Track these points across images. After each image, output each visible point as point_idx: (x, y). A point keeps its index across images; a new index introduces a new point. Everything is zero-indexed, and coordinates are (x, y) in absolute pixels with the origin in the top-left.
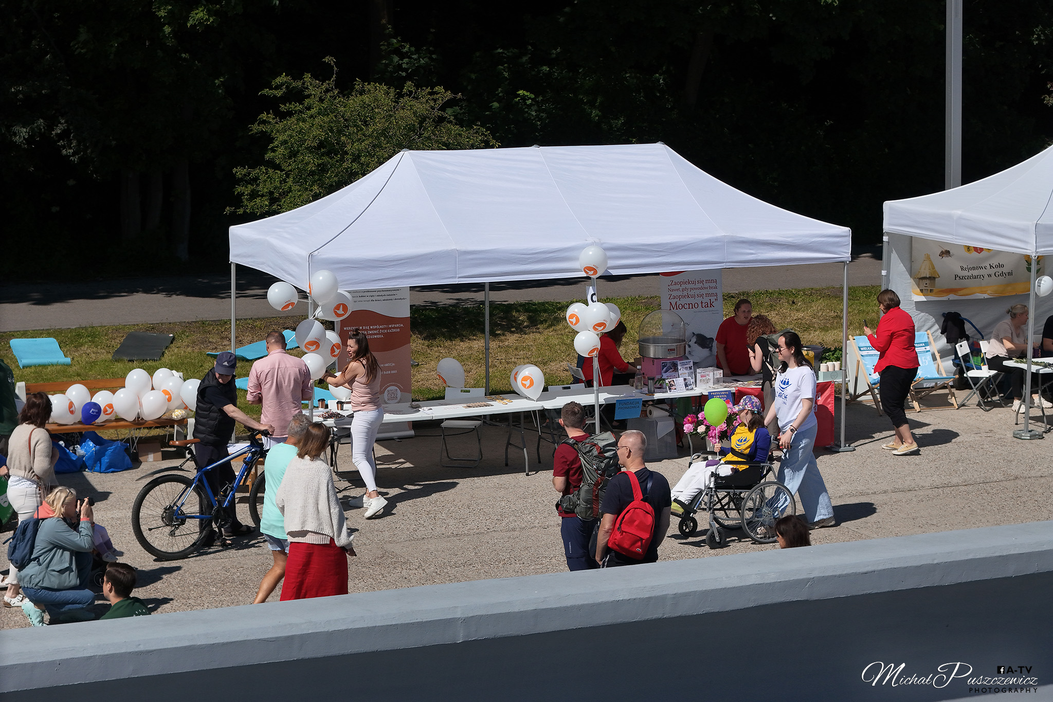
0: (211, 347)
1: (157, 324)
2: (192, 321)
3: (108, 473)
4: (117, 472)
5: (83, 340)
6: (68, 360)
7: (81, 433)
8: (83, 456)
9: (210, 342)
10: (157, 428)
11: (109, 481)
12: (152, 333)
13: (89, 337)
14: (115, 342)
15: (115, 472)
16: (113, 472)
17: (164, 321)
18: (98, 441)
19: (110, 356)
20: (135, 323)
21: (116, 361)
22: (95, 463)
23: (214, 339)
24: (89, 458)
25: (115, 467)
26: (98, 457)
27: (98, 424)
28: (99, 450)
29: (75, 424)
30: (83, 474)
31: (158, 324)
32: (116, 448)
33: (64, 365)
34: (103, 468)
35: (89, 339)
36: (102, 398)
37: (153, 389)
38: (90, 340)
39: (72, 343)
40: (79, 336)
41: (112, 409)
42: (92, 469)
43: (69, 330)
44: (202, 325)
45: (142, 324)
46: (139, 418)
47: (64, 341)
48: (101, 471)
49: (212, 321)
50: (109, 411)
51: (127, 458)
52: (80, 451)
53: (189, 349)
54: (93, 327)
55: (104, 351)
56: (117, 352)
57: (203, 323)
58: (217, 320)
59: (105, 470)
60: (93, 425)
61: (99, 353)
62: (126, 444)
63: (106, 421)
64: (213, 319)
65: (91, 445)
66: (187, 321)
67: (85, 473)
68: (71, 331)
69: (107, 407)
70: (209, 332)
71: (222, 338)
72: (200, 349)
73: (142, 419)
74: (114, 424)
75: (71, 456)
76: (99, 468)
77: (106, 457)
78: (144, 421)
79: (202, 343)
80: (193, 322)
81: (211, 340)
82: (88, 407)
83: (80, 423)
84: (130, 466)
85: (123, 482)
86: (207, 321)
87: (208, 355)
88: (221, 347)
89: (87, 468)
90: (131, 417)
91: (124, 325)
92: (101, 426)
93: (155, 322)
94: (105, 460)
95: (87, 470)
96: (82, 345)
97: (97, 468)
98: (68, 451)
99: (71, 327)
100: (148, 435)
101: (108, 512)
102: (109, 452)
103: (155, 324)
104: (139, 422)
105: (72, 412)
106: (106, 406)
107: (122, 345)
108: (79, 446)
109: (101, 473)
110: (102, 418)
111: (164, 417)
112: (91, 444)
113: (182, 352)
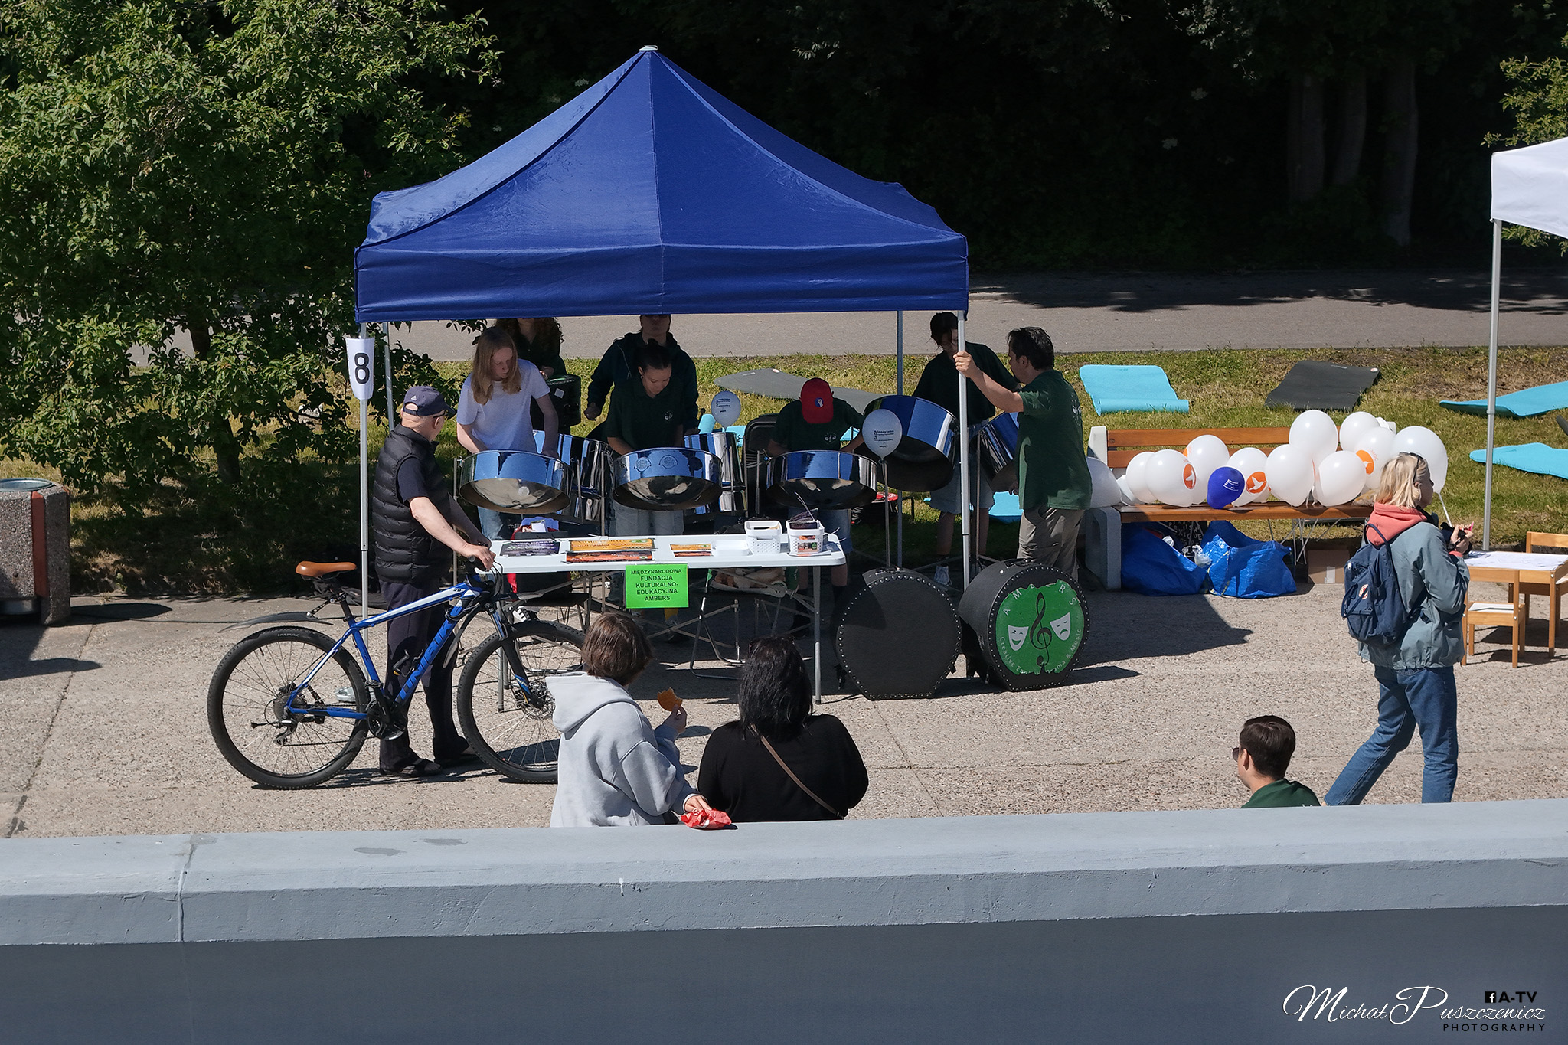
0: (1449, 393)
1: (1349, 349)
2: (1415, 346)
3: (1250, 598)
4: (1267, 597)
5: (1212, 372)
6: (1184, 404)
7: (1203, 523)
8: (1207, 567)
9: (1446, 384)
10: (1344, 526)
11: (1252, 612)
12: (1340, 365)
13: (1223, 366)
14: (1271, 378)
15: (1264, 597)
16: (1260, 597)
17: (1362, 345)
18: (1235, 538)
19: (1261, 401)
20: (1309, 347)
21: (1272, 409)
22: (1228, 578)
23: (1455, 379)
24: (1218, 569)
25: (1264, 588)
26: (1234, 567)
27: (1236, 509)
28: (1236, 555)
29: (1193, 506)
30: (1205, 599)
31: (1351, 349)
32: (1267, 553)
33: (1177, 412)
34: (1243, 589)
35: (1223, 369)
36: (1246, 461)
37: (1339, 448)
38: (1226, 372)
39: (1191, 375)
40: (1205, 364)
41: (1262, 483)
42: (1222, 591)
43: (1187, 355)
44: (1433, 355)
45: (1322, 349)
46: (1311, 502)
47: (1178, 372)
48: (1239, 595)
49: (1451, 348)
50: (1258, 485)
51: (1287, 572)
52: (1202, 556)
53: (1408, 395)
54: (1230, 351)
55: (1249, 391)
56: (1274, 394)
57: (1435, 351)
58: (1462, 348)
59: (1245, 593)
60: (1227, 509)
61: (1240, 395)
62: (1286, 548)
63: (1251, 504)
64: (1453, 346)
65: (1222, 547)
66: (1404, 346)
67: (1208, 596)
68: (1191, 355)
69: (1253, 478)
70: (1446, 368)
71: (1470, 378)
72: (1427, 396)
73: (1318, 503)
74: (1266, 509)
75: (1185, 565)
76: (1234, 589)
77: (1248, 570)
78: (1320, 507)
79: (1432, 385)
80: (1416, 348)
81: (1448, 380)
82: (1221, 476)
83: (1203, 505)
84: (1291, 589)
85: (1279, 614)
86: (1442, 347)
87: (1443, 405)
88: (1468, 394)
89: (1212, 587)
90: (1297, 499)
91: (1289, 349)
92: (1242, 512)
93: (1344, 347)
94: (1247, 574)
95: (1212, 592)
96: (1210, 380)
97: (1232, 589)
98: (1179, 554)
99: (1191, 350)
100: (1328, 537)
101: (1250, 663)
102: (1253, 561)
103: (1344, 349)
104: (1311, 509)
105: (1189, 484)
106: (1253, 475)
107: (1284, 383)
108: (1199, 547)
109: (1238, 597)
110: (1245, 498)
111: (1359, 502)
112: (1222, 544)
113: (1395, 400)
